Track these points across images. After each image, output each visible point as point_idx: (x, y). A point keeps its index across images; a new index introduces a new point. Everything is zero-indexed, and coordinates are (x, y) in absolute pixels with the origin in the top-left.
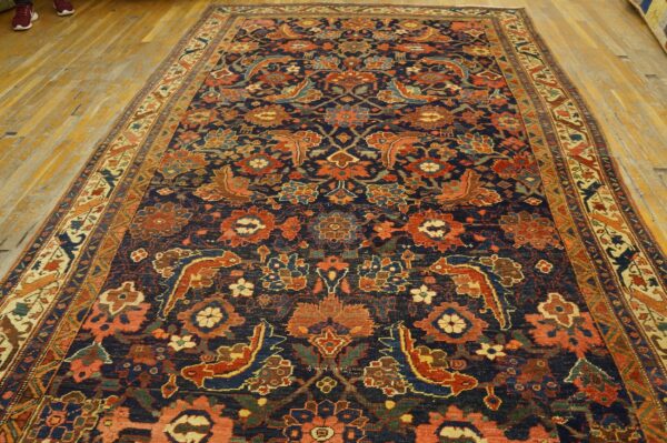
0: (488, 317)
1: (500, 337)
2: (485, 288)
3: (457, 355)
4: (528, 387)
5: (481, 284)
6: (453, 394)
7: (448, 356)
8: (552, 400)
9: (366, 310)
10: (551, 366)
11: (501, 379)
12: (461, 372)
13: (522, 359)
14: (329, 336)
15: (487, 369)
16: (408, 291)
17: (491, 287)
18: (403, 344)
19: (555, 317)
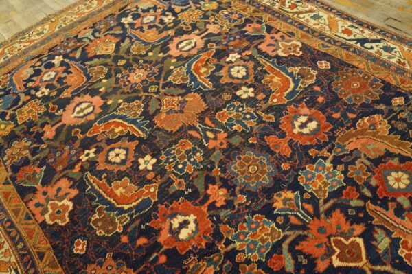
0: (99, 174)
1: (87, 166)
2: (111, 194)
3: (104, 141)
4: (62, 151)
5: (116, 195)
6: (96, 123)
7: (109, 138)
8: (50, 153)
9: (170, 130)
10: (55, 170)
11: (77, 144)
12: (97, 135)
13: (71, 163)
14: (173, 105)
15: (86, 145)
17: (109, 198)
18: (135, 128)
19: (60, 204)
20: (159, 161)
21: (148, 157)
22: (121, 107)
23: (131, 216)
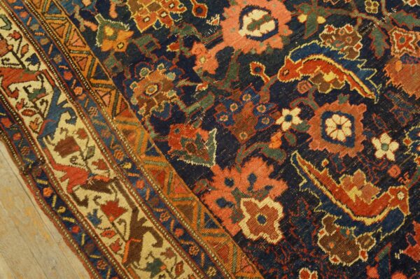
0: (315, 157)
1: (292, 140)
2: (342, 196)
3: (310, 96)
4: (239, 101)
5: (349, 200)
6: (289, 57)
7: (317, 91)
9: (411, 93)
10: (234, 138)
11: (265, 94)
12: (296, 82)
13: (261, 129)
14: (411, 48)
15: (284, 96)
16: (399, 142)
17: (339, 203)
18: (357, 80)
19: (261, 205)
20: (402, 148)
21: (385, 138)
22: (325, 32)
23: (377, 236)
